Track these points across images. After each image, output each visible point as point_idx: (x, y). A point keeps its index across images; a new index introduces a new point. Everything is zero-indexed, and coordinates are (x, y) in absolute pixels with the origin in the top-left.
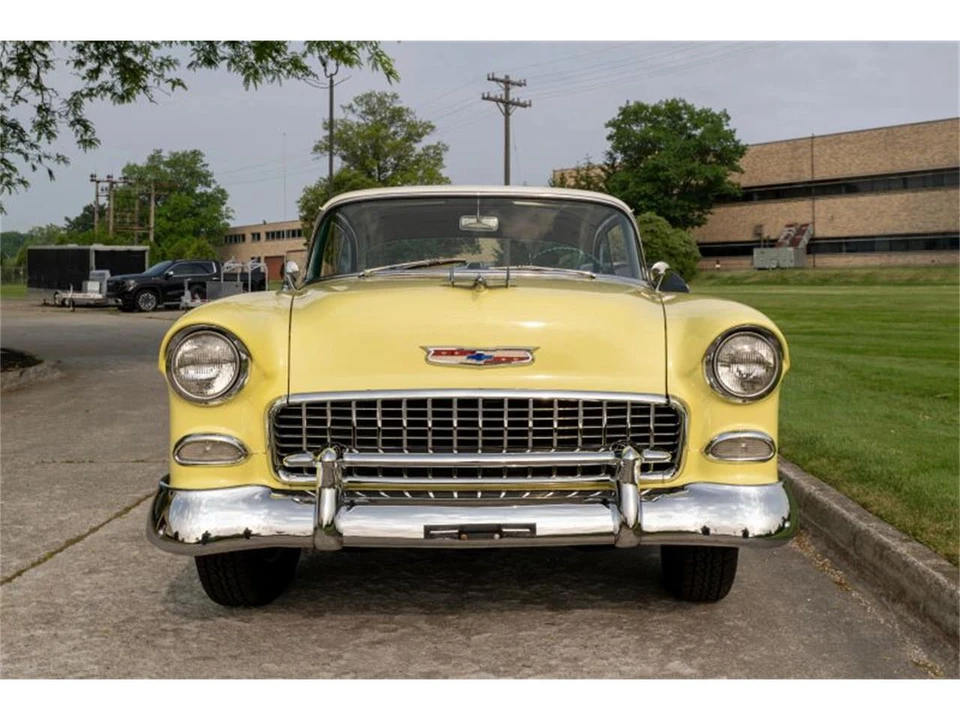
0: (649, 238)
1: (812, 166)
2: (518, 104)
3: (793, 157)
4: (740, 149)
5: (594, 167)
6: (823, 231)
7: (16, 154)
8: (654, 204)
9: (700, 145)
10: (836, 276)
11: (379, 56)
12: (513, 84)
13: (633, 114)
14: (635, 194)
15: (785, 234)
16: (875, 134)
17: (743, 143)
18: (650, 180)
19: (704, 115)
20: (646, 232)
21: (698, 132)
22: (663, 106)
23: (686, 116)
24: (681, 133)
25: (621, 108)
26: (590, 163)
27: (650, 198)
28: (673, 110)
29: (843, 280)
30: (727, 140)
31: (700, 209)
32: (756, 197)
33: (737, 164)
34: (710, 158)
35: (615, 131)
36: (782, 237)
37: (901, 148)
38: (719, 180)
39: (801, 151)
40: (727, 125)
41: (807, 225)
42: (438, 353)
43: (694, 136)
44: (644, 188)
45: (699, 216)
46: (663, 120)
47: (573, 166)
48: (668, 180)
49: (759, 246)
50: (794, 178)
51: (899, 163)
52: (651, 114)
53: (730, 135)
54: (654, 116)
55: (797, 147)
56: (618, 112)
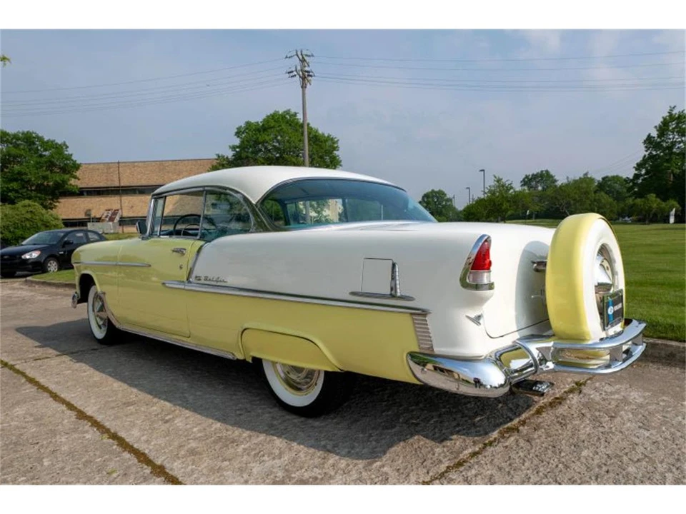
1: (119, 178)
3: (107, 173)
4: (77, 166)
6: (126, 213)
8: (21, 196)
9: (49, 161)
15: (105, 214)
16: (153, 164)
17: (78, 162)
18: (16, 180)
19: (50, 143)
20: (28, 212)
21: (47, 153)
22: (21, 135)
23: (37, 143)
24: (35, 153)
27: (17, 191)
28: (29, 138)
30: (67, 159)
31: (52, 199)
32: (85, 194)
33: (75, 174)
34: (56, 169)
36: (104, 216)
37: (168, 172)
38: (64, 182)
39: (111, 170)
40: (67, 151)
41: (118, 210)
43: (45, 156)
44: (11, 185)
45: (51, 204)
46: (21, 144)
48: (29, 181)
49: (90, 222)
50: (109, 184)
52: (12, 139)
53: (69, 157)
54: (14, 140)
55: (110, 168)
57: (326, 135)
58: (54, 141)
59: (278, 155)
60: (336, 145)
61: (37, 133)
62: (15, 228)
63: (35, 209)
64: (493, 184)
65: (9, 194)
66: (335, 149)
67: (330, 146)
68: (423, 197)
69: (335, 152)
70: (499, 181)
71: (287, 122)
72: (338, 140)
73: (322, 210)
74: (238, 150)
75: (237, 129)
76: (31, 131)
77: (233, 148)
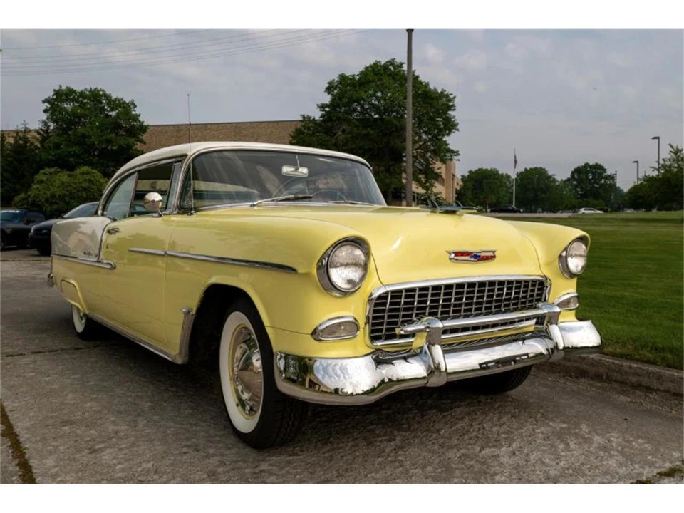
0: (88, 185)
4: (144, 128)
5: (30, 131)
8: (82, 161)
9: (115, 122)
13: (63, 95)
14: (66, 153)
17: (145, 124)
18: (79, 143)
19: (117, 102)
20: (86, 180)
21: (113, 114)
22: (88, 93)
23: (104, 101)
24: (101, 113)
25: (55, 91)
26: (26, 128)
27: (78, 156)
28: (96, 96)
30: (134, 120)
33: (141, 137)
34: (122, 132)
35: (49, 106)
40: (134, 111)
43: (111, 116)
44: (74, 149)
46: (87, 103)
47: (14, 129)
48: (93, 144)
52: (78, 97)
53: (136, 118)
54: (80, 99)
56: (53, 93)
57: (439, 91)
58: (122, 99)
59: (377, 116)
60: (451, 104)
61: (105, 90)
62: (71, 198)
63: (94, 176)
64: (669, 157)
65: (71, 159)
66: (451, 108)
67: (443, 105)
68: (573, 173)
69: (449, 112)
70: (677, 152)
71: (390, 75)
72: (454, 97)
73: (432, 185)
74: (327, 109)
75: (329, 83)
76: (99, 89)
77: (322, 107)
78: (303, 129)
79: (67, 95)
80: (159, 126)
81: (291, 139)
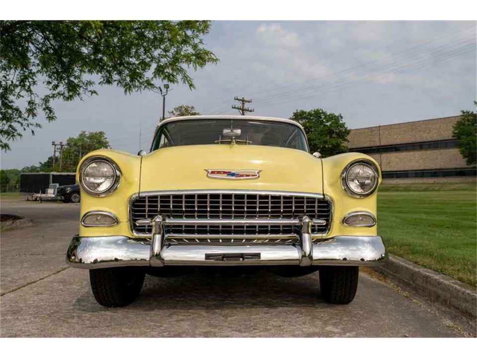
1: (380, 139)
2: (248, 110)
3: (371, 135)
4: (348, 131)
6: (385, 168)
7: (17, 123)
9: (329, 130)
10: (392, 187)
11: (186, 77)
12: (246, 101)
13: (299, 115)
16: (408, 125)
17: (349, 129)
19: (331, 116)
21: (328, 124)
22: (313, 112)
23: (323, 117)
24: (321, 124)
25: (294, 113)
28: (317, 114)
29: (395, 189)
30: (341, 127)
33: (346, 138)
34: (334, 135)
37: (419, 131)
38: (339, 145)
39: (374, 132)
40: (342, 121)
42: (213, 172)
46: (313, 118)
48: (315, 145)
50: (372, 145)
51: (418, 138)
52: (307, 116)
53: (343, 125)
54: (309, 117)
55: (373, 131)
56: (293, 115)
58: (334, 114)
76: (319, 109)
78: (463, 121)
79: (301, 115)
80: (358, 129)
81: (454, 130)
